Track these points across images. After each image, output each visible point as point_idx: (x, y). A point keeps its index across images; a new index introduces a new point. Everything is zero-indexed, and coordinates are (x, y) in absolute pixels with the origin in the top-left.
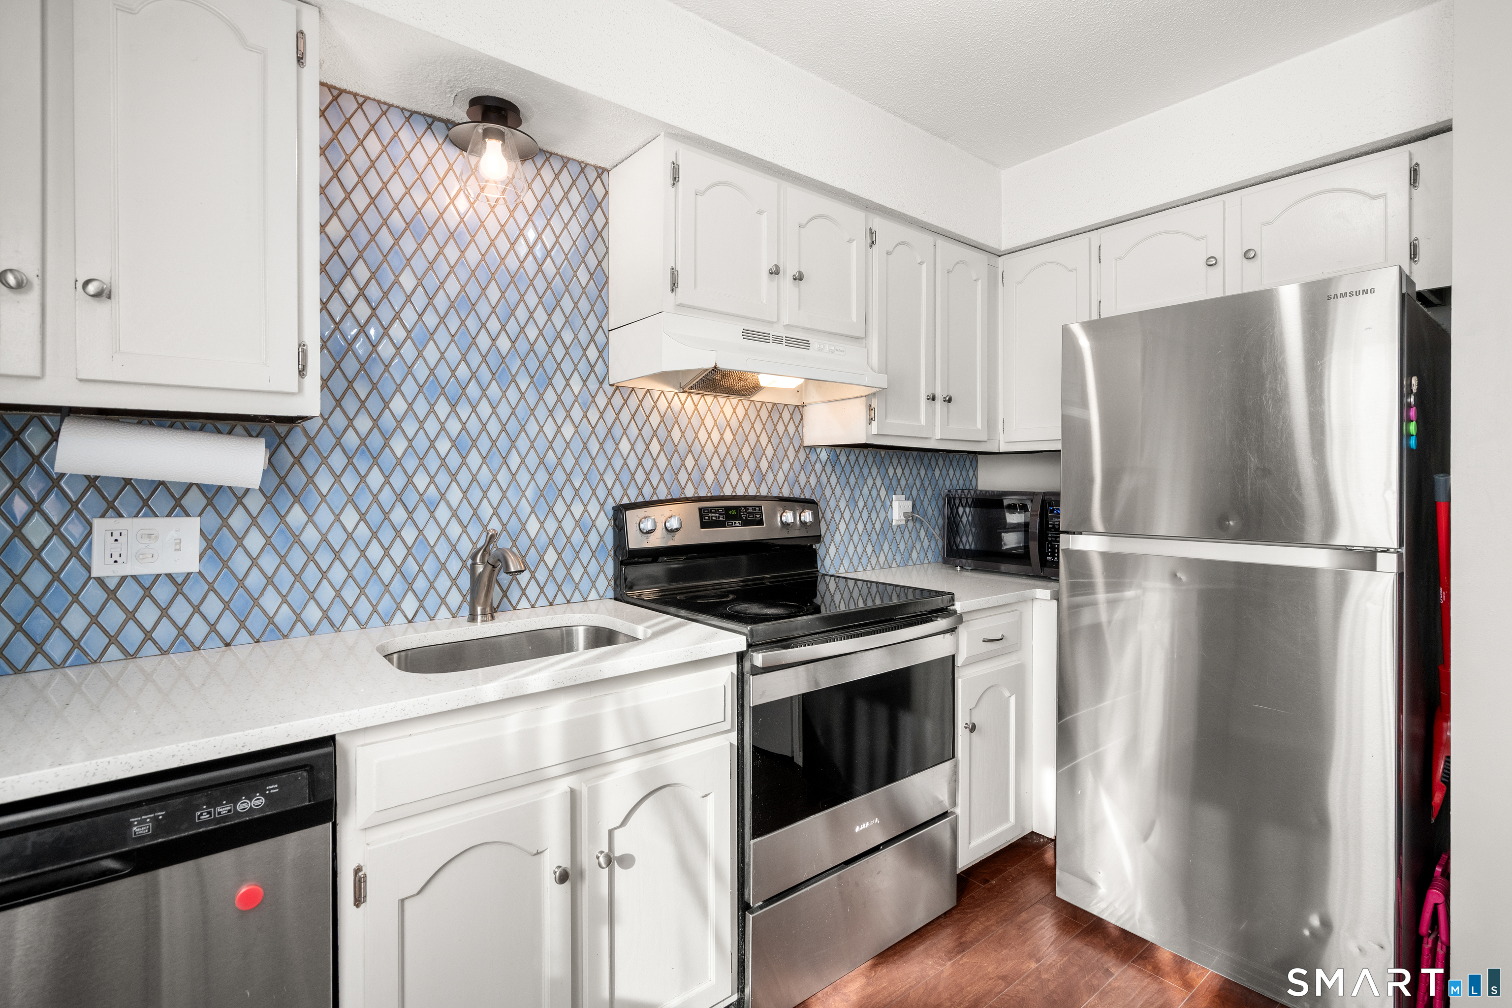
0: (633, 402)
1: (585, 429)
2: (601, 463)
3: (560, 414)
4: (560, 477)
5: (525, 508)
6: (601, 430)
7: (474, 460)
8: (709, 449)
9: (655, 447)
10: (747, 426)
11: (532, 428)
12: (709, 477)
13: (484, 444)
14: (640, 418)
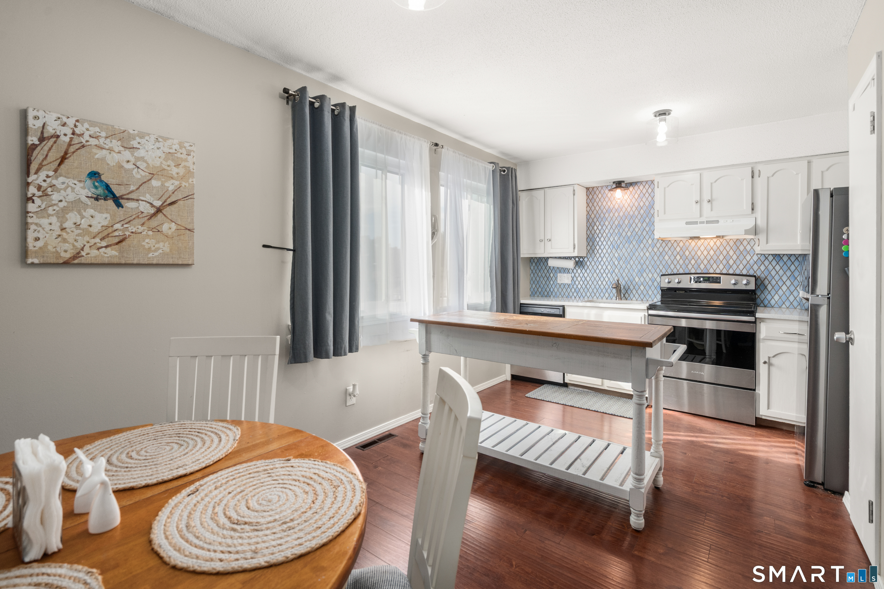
0: (670, 245)
1: (653, 253)
2: (658, 263)
3: (645, 250)
4: (645, 267)
5: (634, 274)
6: (658, 254)
7: (621, 262)
8: (702, 257)
9: (678, 257)
10: (721, 248)
11: (637, 254)
12: (702, 266)
13: (624, 258)
14: (672, 249)
